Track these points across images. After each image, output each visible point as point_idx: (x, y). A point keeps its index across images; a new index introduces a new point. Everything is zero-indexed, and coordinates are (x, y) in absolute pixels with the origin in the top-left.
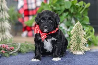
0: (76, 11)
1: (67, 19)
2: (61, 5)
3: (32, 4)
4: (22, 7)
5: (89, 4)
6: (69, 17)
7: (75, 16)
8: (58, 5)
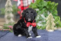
0: (50, 7)
1: (45, 12)
2: (41, 4)
3: (25, 3)
4: (20, 5)
5: (57, 4)
6: (46, 11)
7: (50, 10)
8: (40, 4)
